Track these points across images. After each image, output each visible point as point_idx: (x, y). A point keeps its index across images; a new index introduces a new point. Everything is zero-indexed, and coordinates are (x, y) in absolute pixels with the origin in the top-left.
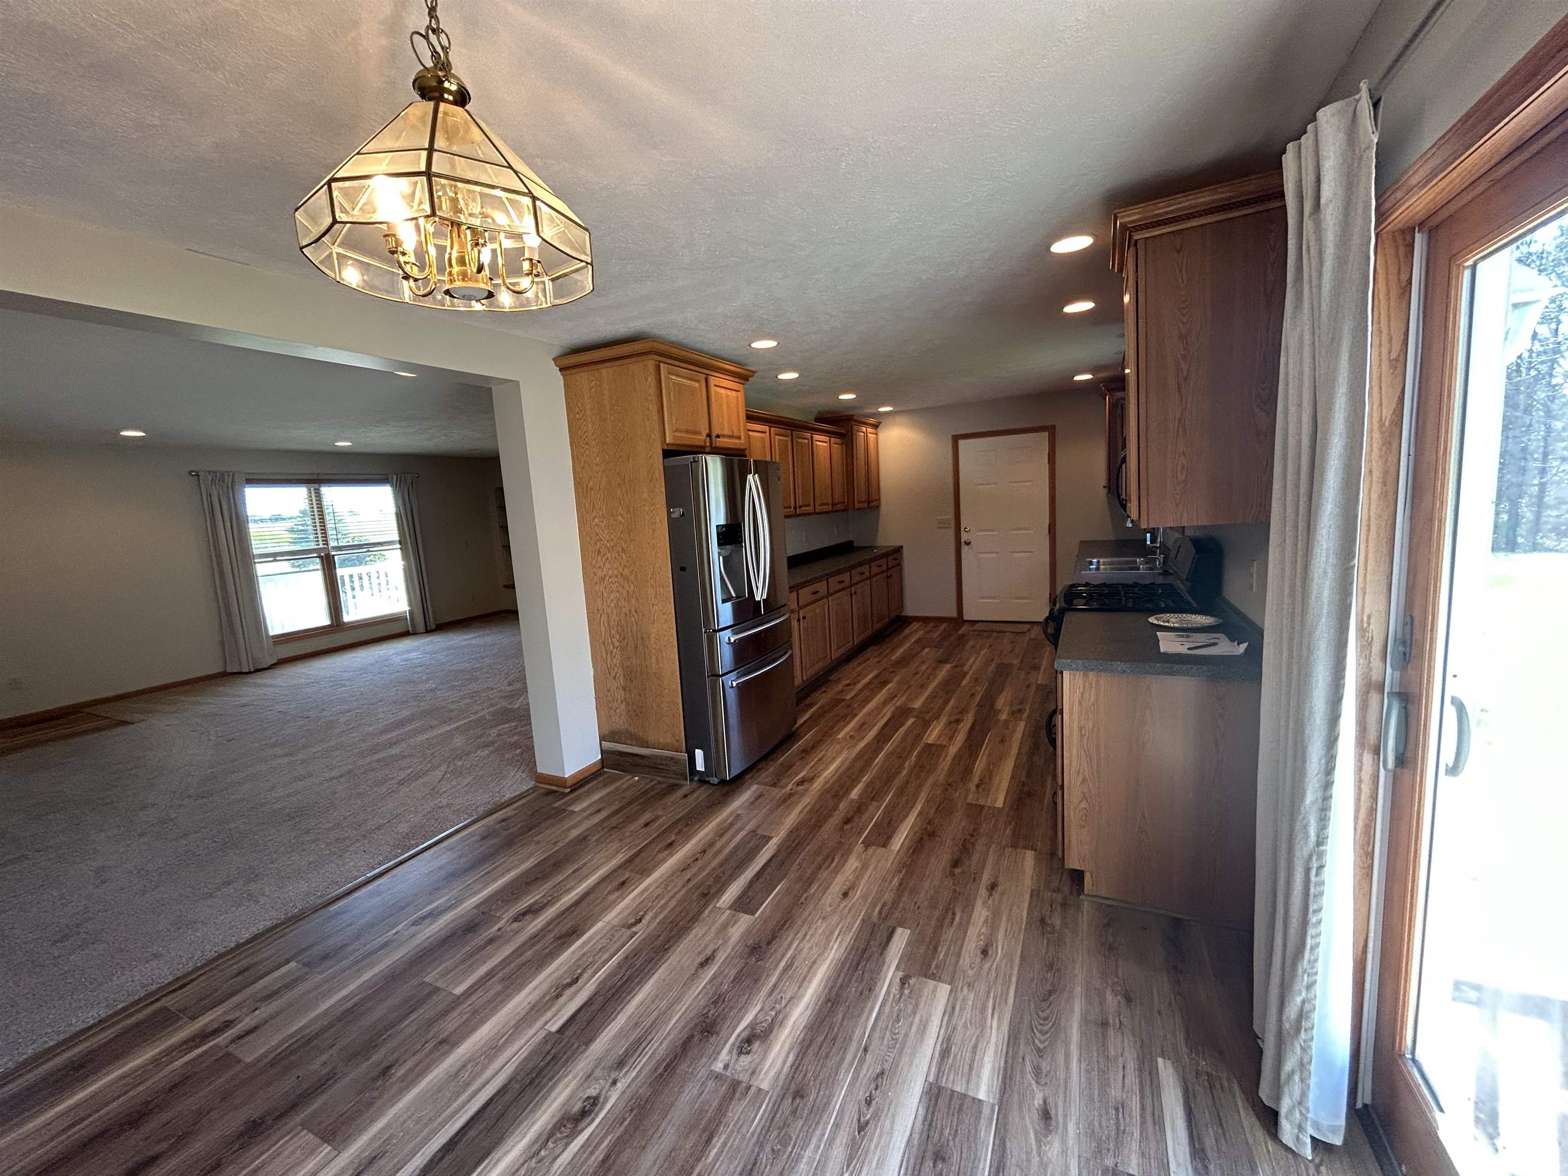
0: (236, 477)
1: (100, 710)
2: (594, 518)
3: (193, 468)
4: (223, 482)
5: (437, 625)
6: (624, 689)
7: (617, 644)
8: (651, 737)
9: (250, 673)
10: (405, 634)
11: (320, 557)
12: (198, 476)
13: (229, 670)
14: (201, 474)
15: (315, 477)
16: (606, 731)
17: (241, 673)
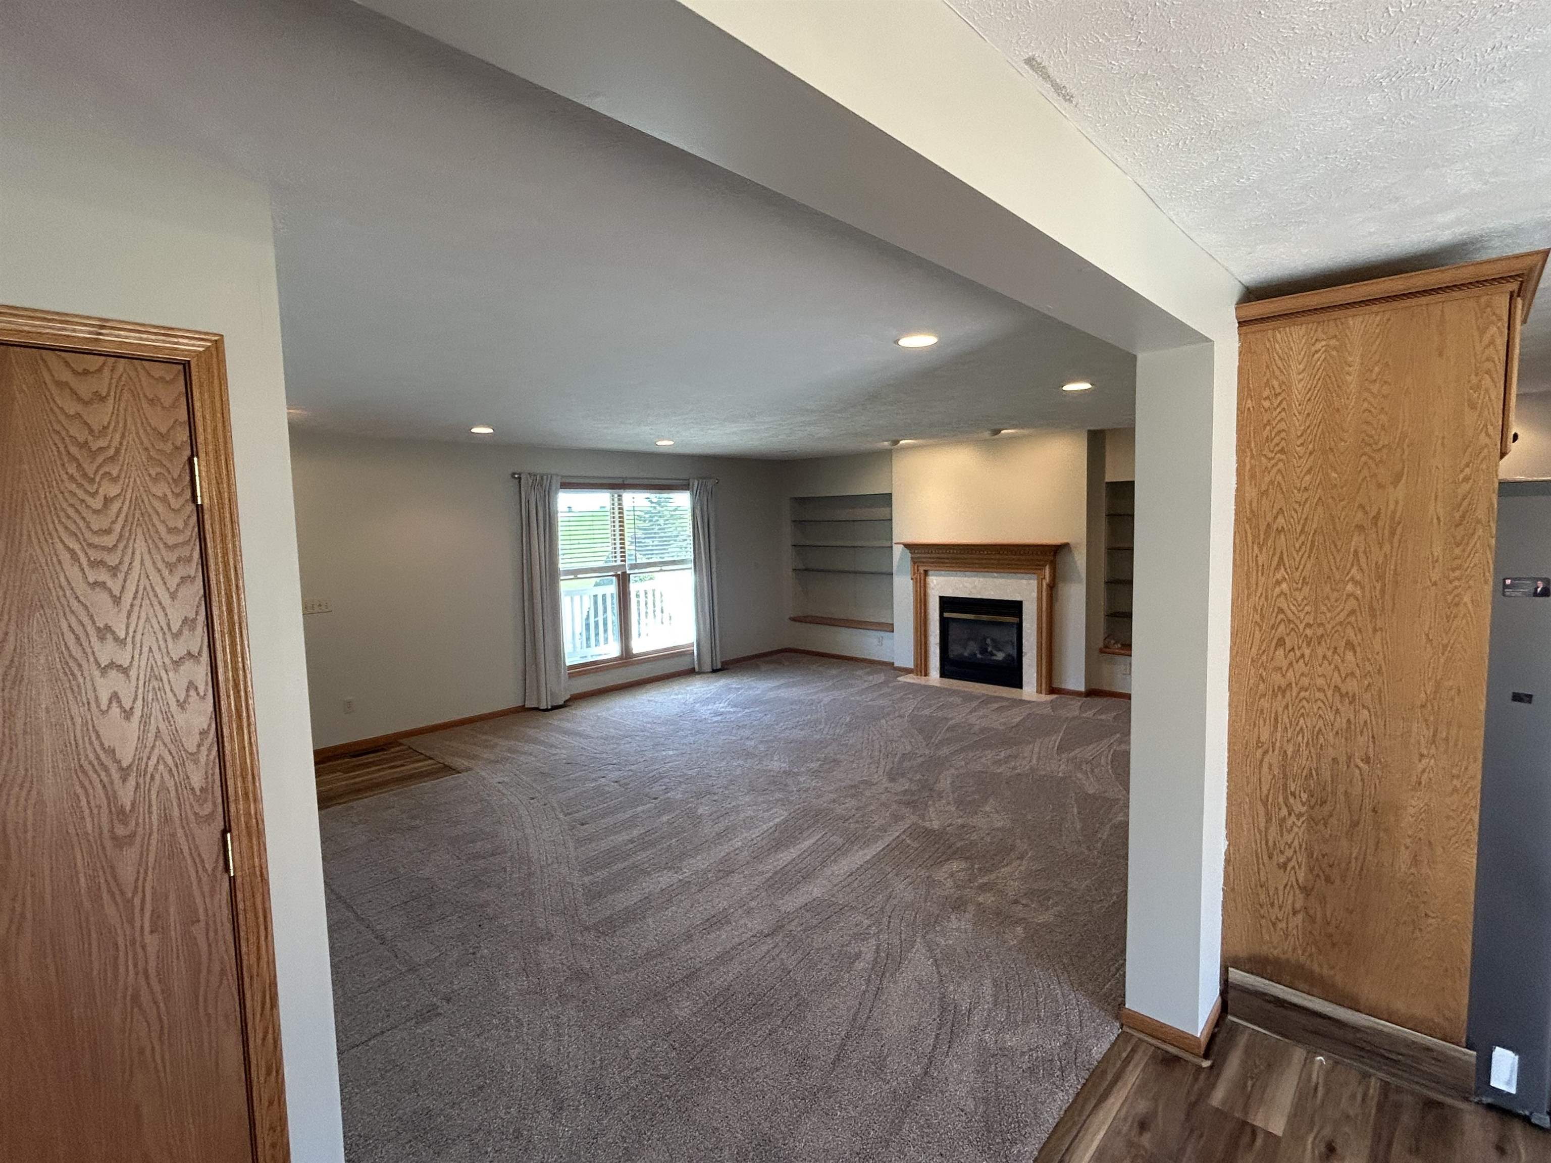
0: (554, 481)
1: (414, 741)
2: (1278, 583)
3: (516, 470)
4: (541, 486)
5: (723, 663)
6: (1306, 891)
7: (1299, 808)
8: (1368, 991)
9: (547, 710)
10: (690, 672)
11: (617, 576)
12: (520, 478)
13: (528, 705)
14: (523, 477)
15: (620, 481)
16: (1242, 950)
17: (537, 709)
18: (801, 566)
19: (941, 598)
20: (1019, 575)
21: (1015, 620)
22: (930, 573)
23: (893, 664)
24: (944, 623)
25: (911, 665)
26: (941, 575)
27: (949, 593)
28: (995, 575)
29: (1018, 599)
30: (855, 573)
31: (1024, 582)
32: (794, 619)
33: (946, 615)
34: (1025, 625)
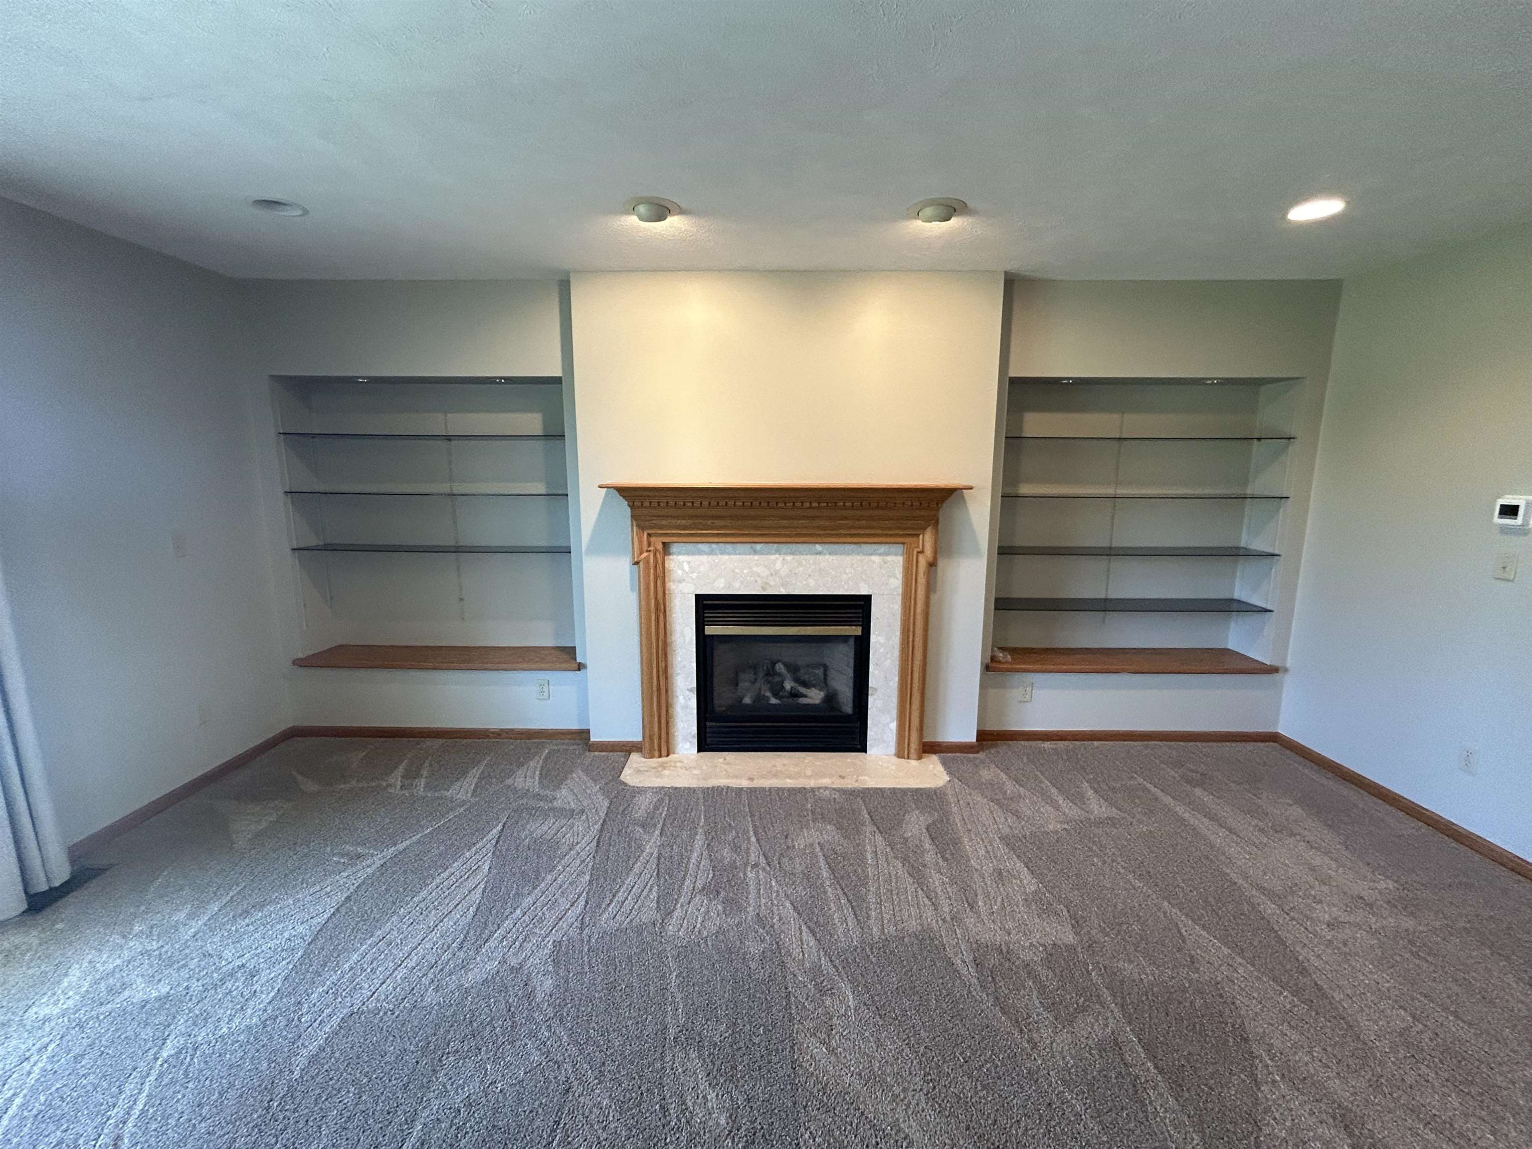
18: (313, 541)
19: (699, 598)
20: (866, 547)
21: (857, 631)
22: (675, 548)
23: (584, 734)
24: (704, 645)
25: (636, 736)
26: (701, 553)
27: (719, 587)
28: (818, 547)
29: (864, 592)
30: (458, 550)
31: (876, 559)
32: (301, 663)
33: (710, 630)
34: (876, 639)
